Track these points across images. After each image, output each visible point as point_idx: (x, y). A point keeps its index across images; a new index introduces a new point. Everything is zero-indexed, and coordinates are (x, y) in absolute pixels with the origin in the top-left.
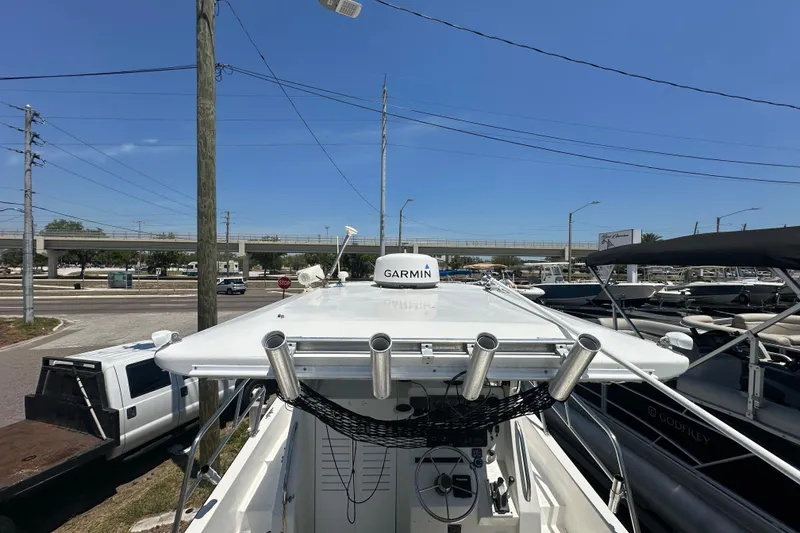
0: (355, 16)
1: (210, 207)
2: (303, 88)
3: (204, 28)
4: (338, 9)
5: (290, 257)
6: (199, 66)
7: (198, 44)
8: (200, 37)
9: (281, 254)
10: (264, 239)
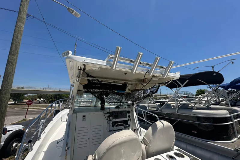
0: (78, 17)
1: (14, 60)
2: (63, 31)
3: (25, 2)
4: (73, 14)
5: (29, 96)
6: (20, 12)
7: (21, 5)
8: (22, 3)
9: (25, 94)
10: (18, 88)
